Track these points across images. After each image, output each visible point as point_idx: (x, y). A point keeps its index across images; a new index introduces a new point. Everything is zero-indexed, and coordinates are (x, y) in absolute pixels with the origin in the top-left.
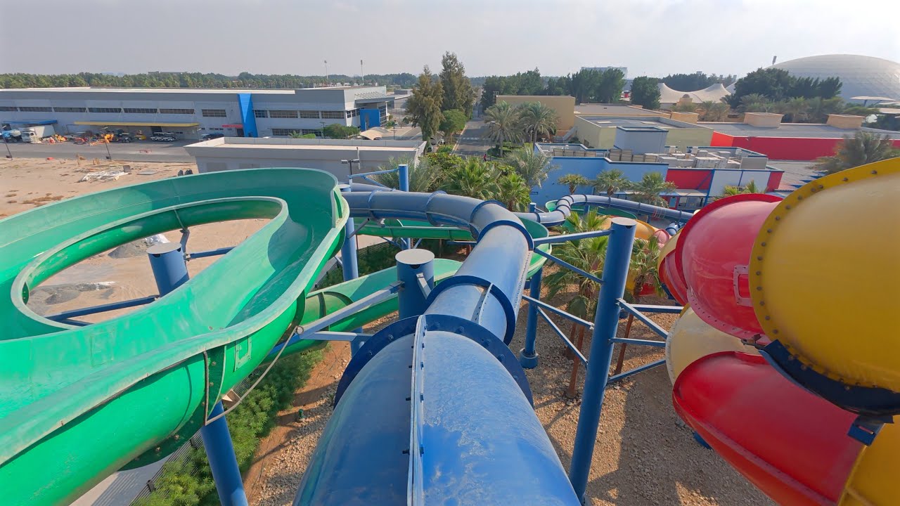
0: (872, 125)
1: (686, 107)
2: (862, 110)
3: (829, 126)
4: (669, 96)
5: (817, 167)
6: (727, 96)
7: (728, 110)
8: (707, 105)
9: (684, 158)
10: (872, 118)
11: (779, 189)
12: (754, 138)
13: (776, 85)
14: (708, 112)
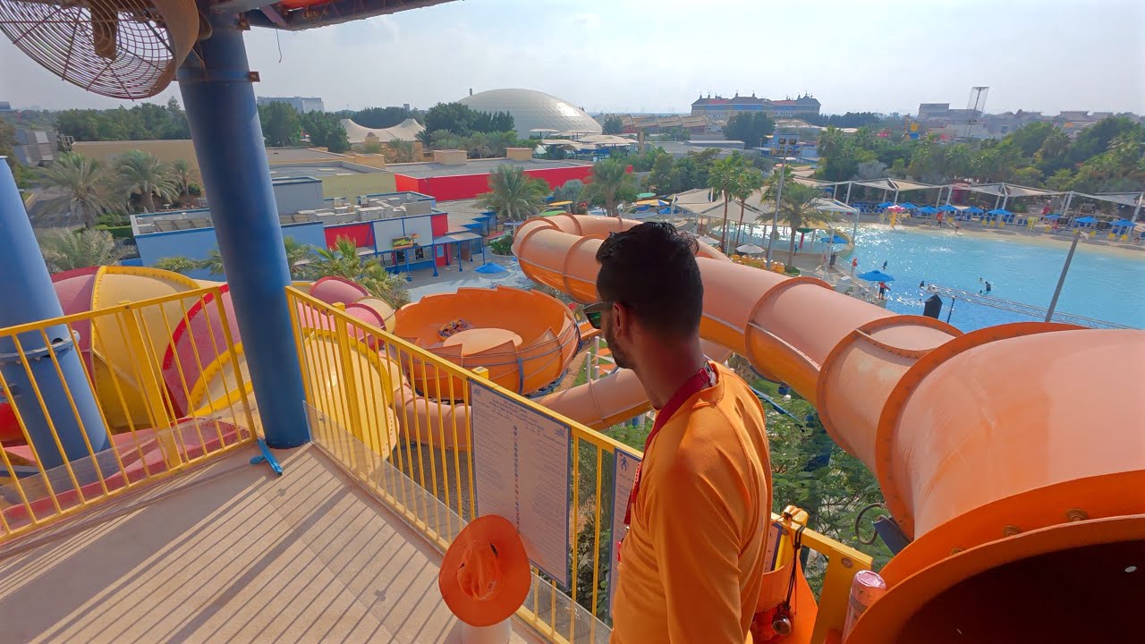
0: (543, 157)
1: (371, 148)
2: (533, 142)
3: (509, 159)
4: (357, 134)
5: (488, 202)
6: (420, 132)
7: (421, 149)
8: (395, 144)
9: (347, 211)
10: (541, 150)
11: (450, 231)
12: (432, 179)
13: (459, 119)
14: (399, 152)
